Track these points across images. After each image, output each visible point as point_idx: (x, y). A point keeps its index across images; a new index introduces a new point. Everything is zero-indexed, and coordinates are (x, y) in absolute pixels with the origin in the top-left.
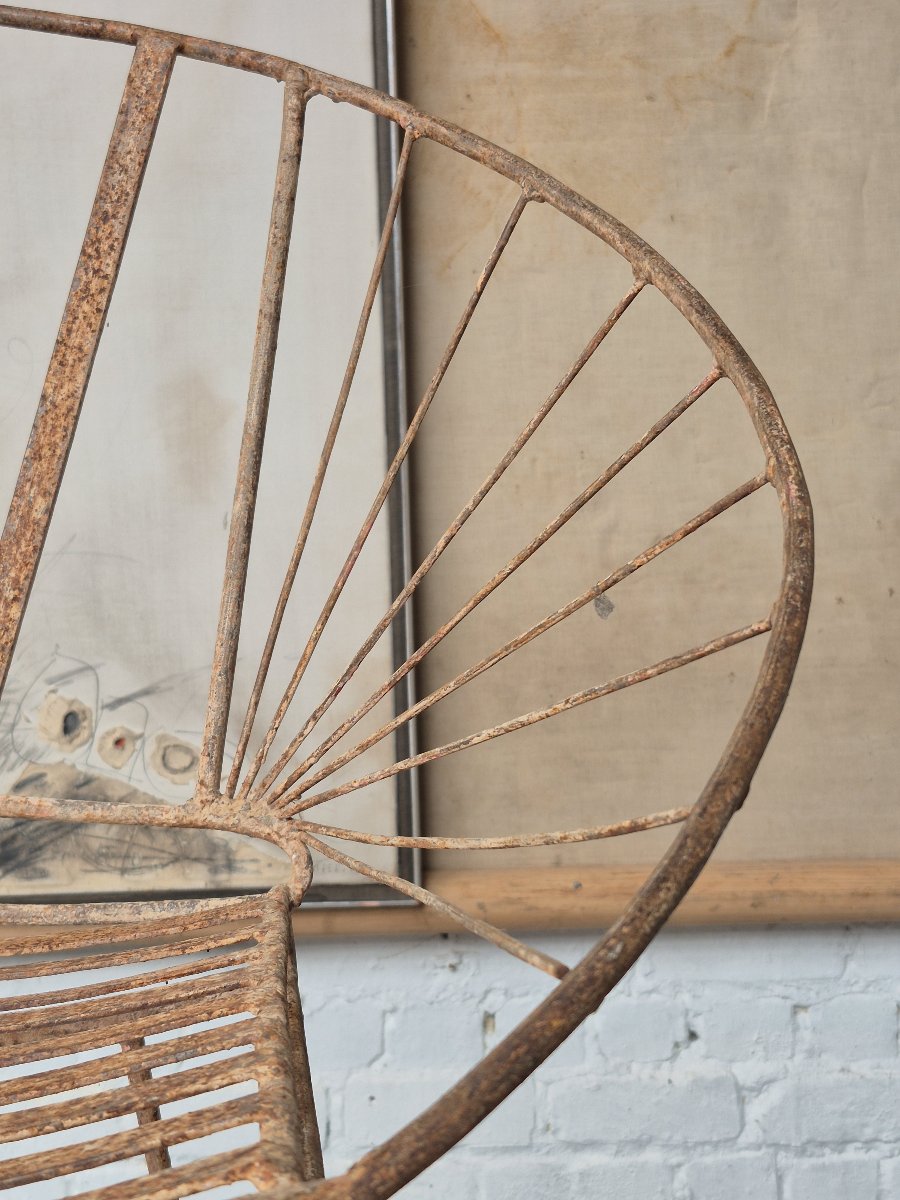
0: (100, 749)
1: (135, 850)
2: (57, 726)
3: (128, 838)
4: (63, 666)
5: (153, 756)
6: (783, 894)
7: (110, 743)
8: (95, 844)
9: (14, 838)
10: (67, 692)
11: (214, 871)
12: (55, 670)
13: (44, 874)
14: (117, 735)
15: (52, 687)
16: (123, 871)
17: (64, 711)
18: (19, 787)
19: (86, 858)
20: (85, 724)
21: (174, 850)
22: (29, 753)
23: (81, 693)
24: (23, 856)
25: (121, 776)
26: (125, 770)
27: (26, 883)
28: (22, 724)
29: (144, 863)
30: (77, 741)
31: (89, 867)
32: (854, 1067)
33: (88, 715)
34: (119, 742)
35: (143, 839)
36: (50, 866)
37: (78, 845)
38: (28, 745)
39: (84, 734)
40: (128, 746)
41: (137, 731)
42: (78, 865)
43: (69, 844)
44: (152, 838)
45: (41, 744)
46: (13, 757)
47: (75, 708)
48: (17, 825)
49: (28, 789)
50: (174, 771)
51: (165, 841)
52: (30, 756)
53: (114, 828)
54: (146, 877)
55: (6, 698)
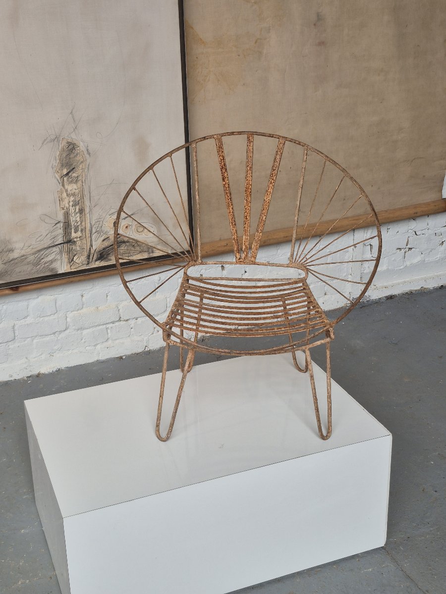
0: (122, 229)
1: (131, 251)
2: (112, 225)
3: (129, 249)
4: (113, 211)
5: (134, 229)
6: (270, 239)
8: (122, 251)
9: (103, 252)
10: (114, 217)
11: (149, 253)
12: (111, 212)
13: (110, 260)
14: (126, 226)
15: (110, 216)
17: (113, 221)
18: (104, 240)
21: (140, 250)
24: (105, 257)
25: (127, 235)
26: (128, 233)
27: (106, 262)
28: (104, 226)
31: (121, 257)
32: (279, 273)
34: (127, 227)
35: (133, 249)
36: (112, 258)
37: (118, 252)
38: (105, 230)
41: (131, 224)
44: (135, 248)
45: (109, 230)
46: (102, 233)
48: (104, 249)
49: (105, 241)
50: (139, 232)
51: (138, 248)
52: (106, 233)
53: (126, 247)
54: (134, 257)
55: (99, 220)
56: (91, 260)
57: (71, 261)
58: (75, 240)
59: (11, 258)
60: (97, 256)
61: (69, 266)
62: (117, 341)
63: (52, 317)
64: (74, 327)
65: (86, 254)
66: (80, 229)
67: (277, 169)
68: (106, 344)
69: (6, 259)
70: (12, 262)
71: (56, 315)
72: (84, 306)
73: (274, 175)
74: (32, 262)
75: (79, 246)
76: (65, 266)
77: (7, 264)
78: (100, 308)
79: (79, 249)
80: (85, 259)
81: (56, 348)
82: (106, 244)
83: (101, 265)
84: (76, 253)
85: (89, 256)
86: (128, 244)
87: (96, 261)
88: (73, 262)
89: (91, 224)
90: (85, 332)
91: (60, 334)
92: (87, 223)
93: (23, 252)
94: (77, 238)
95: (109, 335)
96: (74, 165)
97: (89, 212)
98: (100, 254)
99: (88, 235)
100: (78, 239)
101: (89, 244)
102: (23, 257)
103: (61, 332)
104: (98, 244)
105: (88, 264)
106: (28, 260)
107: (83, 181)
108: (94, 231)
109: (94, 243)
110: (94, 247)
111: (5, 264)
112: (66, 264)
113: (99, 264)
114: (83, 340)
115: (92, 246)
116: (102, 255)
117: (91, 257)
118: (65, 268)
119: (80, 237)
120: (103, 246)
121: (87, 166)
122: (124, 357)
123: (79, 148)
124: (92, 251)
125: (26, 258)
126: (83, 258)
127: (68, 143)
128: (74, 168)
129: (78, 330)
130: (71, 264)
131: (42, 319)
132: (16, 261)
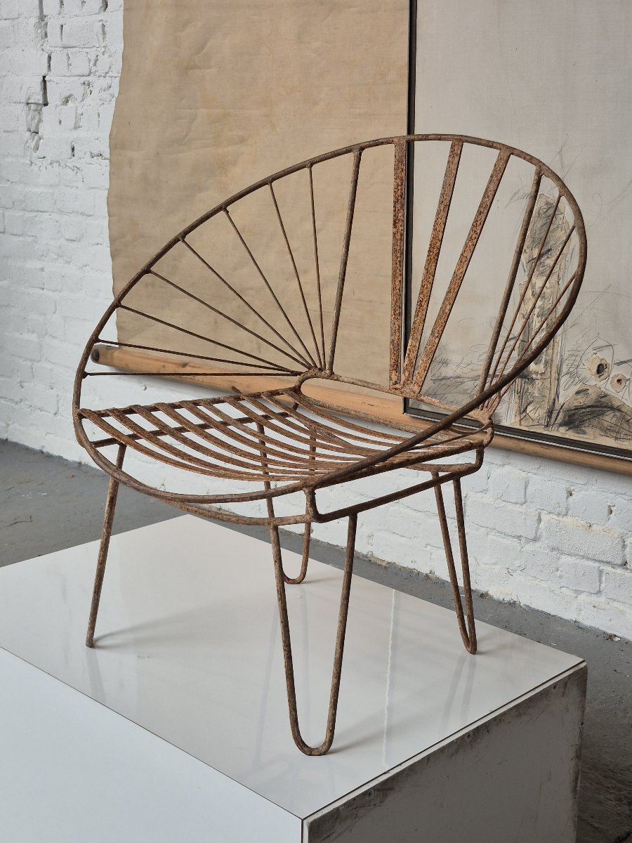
0: (612, 382)
1: (622, 430)
2: (595, 370)
3: (619, 424)
4: (600, 343)
7: (616, 379)
8: (606, 424)
9: (574, 414)
10: (601, 355)
12: (597, 344)
13: (584, 433)
14: (619, 378)
15: (595, 351)
16: (616, 438)
17: (599, 364)
18: (578, 393)
19: (601, 429)
20: (606, 370)
22: (583, 379)
23: (606, 356)
24: (577, 423)
25: (619, 396)
26: (621, 394)
27: (577, 435)
28: (581, 366)
29: (625, 437)
30: (602, 377)
31: (602, 434)
33: (608, 366)
34: (619, 381)
35: (625, 426)
36: (587, 430)
37: (599, 423)
38: (583, 376)
39: (606, 375)
40: (623, 383)
41: (627, 377)
42: (598, 431)
43: (595, 422)
44: (630, 427)
45: (588, 376)
46: (577, 379)
47: (603, 362)
48: (576, 409)
49: (582, 395)
52: (583, 380)
53: (614, 419)
54: (625, 443)
55: (576, 353)
56: (553, 420)
57: (523, 411)
58: (534, 376)
59: (443, 375)
60: (565, 417)
61: (518, 419)
62: (616, 604)
63: (517, 508)
64: (547, 541)
65: (546, 406)
66: (543, 360)
67: (486, 211)
68: (594, 599)
69: (437, 374)
70: (444, 382)
71: (524, 506)
72: (570, 512)
73: (478, 223)
74: (469, 391)
75: (539, 390)
76: (513, 416)
77: (437, 383)
78: (594, 527)
79: (537, 395)
80: (545, 415)
81: (517, 563)
82: (582, 400)
83: (567, 436)
84: (531, 399)
85: (551, 413)
86: (618, 414)
87: (561, 425)
88: (524, 414)
89: (561, 356)
90: (565, 559)
91: (527, 543)
92: (556, 351)
93: (459, 372)
94: (537, 373)
95: (603, 585)
96: (551, 243)
97: (562, 333)
98: (570, 416)
99: (554, 375)
100: (539, 377)
101: (553, 391)
102: (458, 379)
103: (528, 540)
104: (567, 396)
105: (547, 426)
106: (465, 386)
107: (561, 276)
108: (565, 370)
109: (562, 392)
110: (561, 400)
111: (434, 381)
112: (514, 412)
113: (562, 432)
114: (558, 573)
115: (558, 397)
116: (574, 419)
117: (554, 416)
118: (513, 420)
119: (542, 374)
120: (576, 404)
121: (571, 251)
122: (617, 639)
123: (562, 217)
124: (557, 406)
125: (462, 383)
126: (542, 412)
127: (547, 203)
128: (549, 250)
129: (553, 549)
130: (522, 416)
131: (504, 504)
132: (449, 382)
